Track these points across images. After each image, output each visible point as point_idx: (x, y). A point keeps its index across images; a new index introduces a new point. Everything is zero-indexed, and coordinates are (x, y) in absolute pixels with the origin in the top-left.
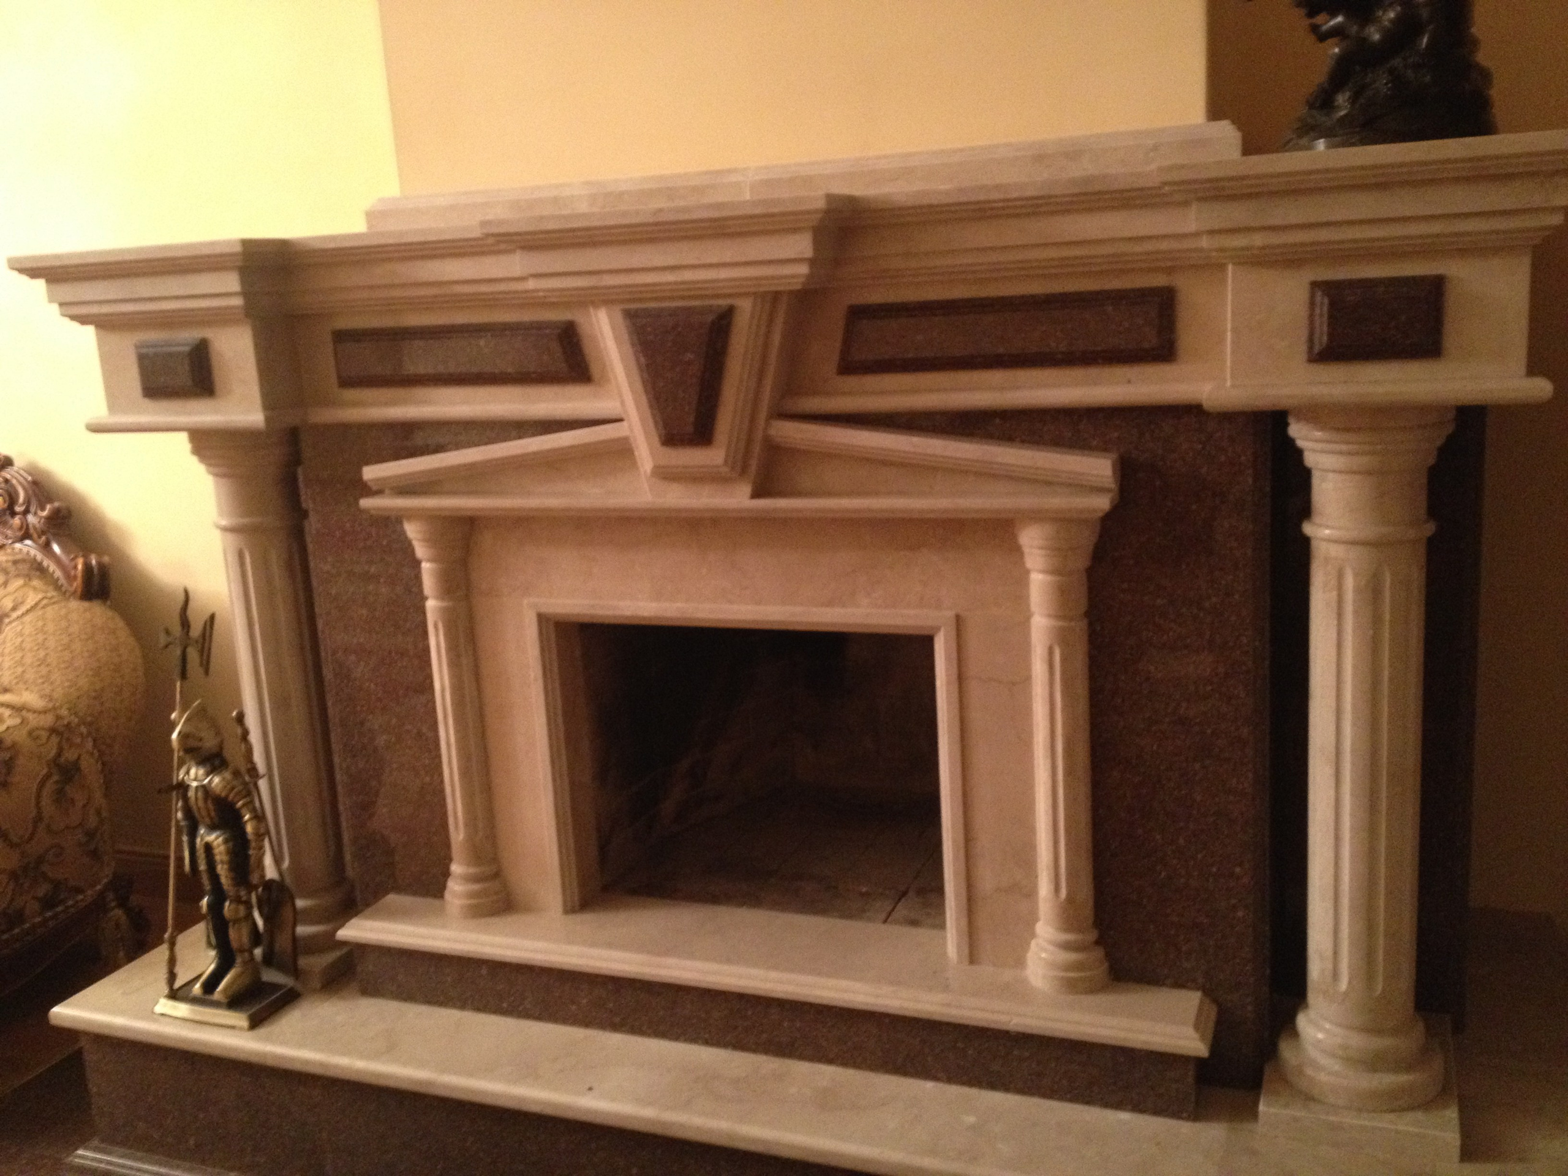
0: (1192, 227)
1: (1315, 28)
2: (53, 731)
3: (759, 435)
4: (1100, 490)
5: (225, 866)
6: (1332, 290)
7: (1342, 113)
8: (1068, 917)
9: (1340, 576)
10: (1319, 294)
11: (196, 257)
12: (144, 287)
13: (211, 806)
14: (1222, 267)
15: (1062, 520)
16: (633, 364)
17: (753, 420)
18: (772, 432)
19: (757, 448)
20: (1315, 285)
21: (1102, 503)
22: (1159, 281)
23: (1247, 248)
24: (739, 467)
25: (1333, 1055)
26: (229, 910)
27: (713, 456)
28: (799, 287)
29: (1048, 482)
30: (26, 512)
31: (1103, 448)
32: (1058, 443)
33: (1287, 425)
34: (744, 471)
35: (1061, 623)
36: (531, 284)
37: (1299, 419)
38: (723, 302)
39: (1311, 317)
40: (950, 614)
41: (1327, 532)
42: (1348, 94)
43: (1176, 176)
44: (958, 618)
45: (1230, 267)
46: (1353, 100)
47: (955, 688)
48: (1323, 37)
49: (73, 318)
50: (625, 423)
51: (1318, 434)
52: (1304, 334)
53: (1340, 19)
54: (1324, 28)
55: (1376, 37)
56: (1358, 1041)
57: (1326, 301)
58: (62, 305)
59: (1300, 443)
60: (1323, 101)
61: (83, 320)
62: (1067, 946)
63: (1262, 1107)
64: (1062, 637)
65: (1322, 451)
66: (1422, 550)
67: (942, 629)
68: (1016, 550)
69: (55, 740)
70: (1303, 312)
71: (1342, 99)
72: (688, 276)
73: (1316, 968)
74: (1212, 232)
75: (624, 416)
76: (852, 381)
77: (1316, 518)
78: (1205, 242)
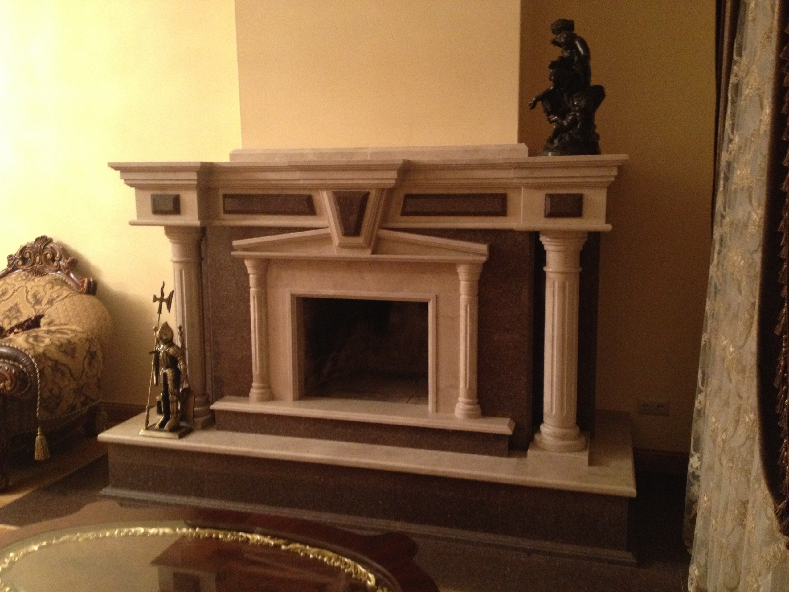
0: (512, 176)
1: (549, 120)
2: (87, 340)
3: (375, 234)
4: (482, 255)
5: (171, 381)
6: (551, 196)
7: (556, 145)
8: (469, 394)
9: (554, 284)
10: (547, 197)
11: (182, 167)
12: (160, 176)
13: (168, 359)
14: (520, 188)
15: (471, 263)
16: (334, 209)
17: (373, 229)
18: (379, 233)
19: (374, 238)
20: (547, 195)
21: (484, 259)
22: (502, 191)
23: (527, 183)
24: (368, 244)
25: (550, 436)
26: (171, 398)
27: (359, 240)
28: (391, 187)
29: (466, 252)
30: (60, 260)
31: (485, 242)
32: (471, 240)
33: (539, 237)
34: (369, 245)
35: (470, 297)
36: (302, 182)
37: (543, 234)
38: (367, 191)
39: (546, 204)
40: (434, 294)
41: (550, 269)
42: (557, 140)
43: (508, 161)
44: (437, 297)
45: (523, 188)
46: (559, 141)
47: (435, 319)
48: (551, 122)
49: (128, 185)
50: (329, 229)
51: (548, 240)
52: (543, 209)
53: (556, 117)
54: (551, 120)
55: (566, 124)
56: (558, 431)
57: (550, 200)
58: (125, 180)
59: (543, 243)
60: (551, 141)
61: (132, 186)
62: (468, 404)
63: (528, 452)
64: (470, 302)
65: (549, 245)
66: (578, 276)
67: (431, 300)
68: (456, 274)
69: (88, 343)
70: (543, 202)
71: (556, 141)
72: (356, 182)
73: (546, 408)
74: (518, 178)
75: (329, 226)
76: (406, 218)
77: (547, 265)
78: (515, 181)
